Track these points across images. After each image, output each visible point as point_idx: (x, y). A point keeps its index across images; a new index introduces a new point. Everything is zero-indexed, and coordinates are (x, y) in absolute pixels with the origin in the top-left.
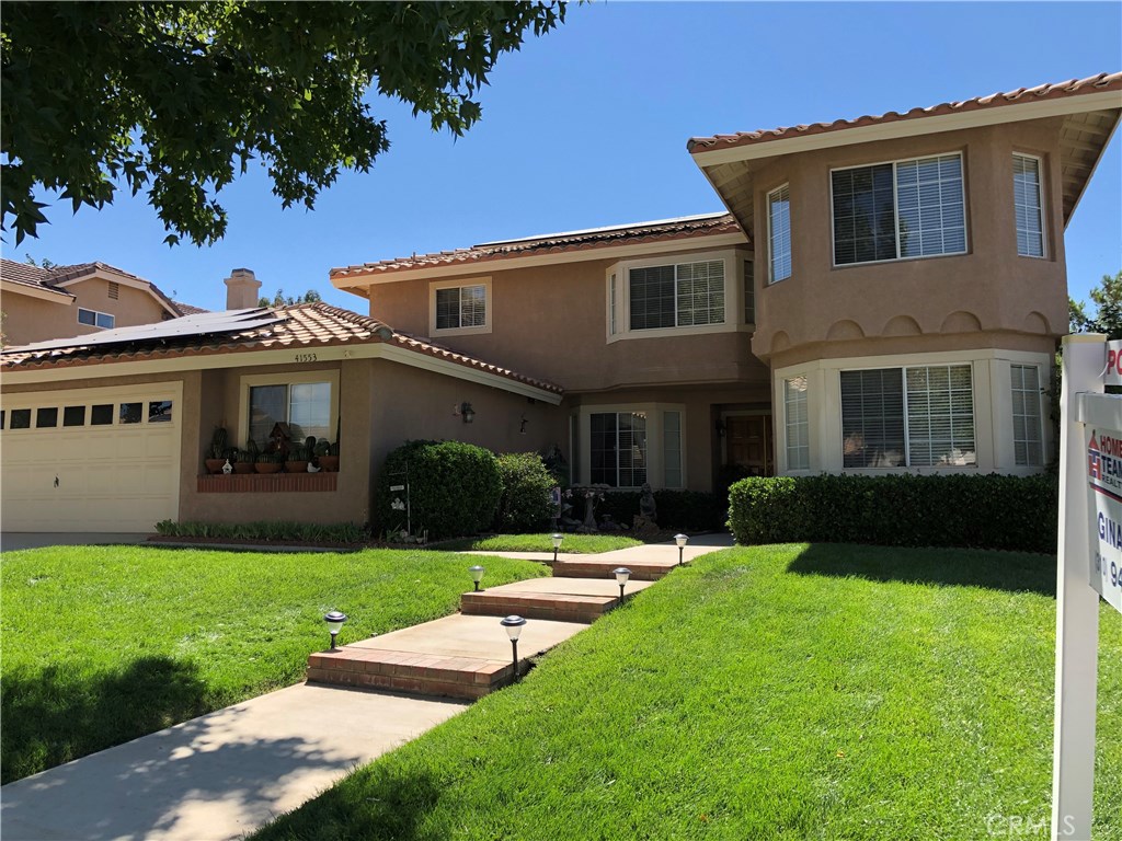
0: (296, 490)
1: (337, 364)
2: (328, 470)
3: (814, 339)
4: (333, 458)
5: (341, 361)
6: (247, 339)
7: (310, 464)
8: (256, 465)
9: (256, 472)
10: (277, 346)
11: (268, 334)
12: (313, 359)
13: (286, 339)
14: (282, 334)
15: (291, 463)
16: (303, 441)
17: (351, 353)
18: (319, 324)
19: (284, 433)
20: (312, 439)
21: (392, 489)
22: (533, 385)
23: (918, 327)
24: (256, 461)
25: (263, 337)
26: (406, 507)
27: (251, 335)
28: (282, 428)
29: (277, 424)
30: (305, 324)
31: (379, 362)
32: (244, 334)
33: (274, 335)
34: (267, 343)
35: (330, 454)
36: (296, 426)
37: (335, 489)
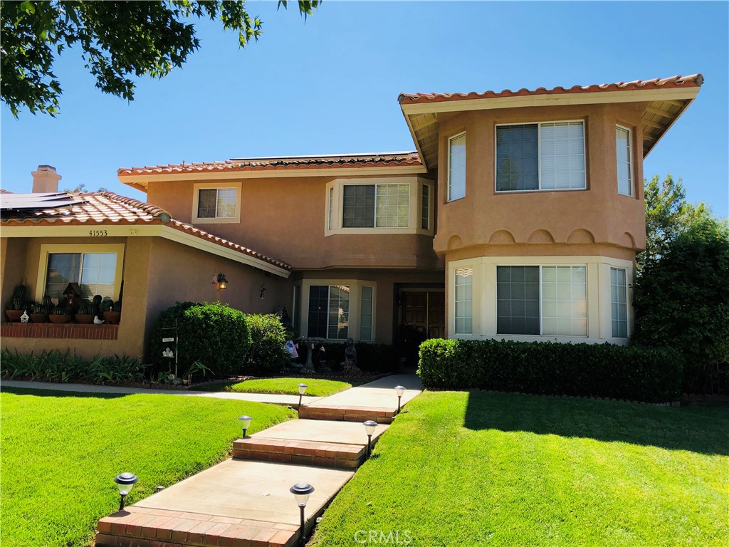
0: (83, 338)
1: (123, 240)
2: (111, 323)
3: (480, 242)
4: (115, 313)
5: (126, 237)
6: (49, 216)
7: (96, 318)
8: (51, 316)
9: (50, 322)
10: (75, 222)
11: (67, 213)
12: (104, 235)
13: (82, 218)
14: (79, 213)
15: (81, 315)
16: (91, 299)
17: (136, 231)
18: (109, 208)
19: (76, 292)
20: (98, 298)
21: (164, 340)
22: (272, 263)
23: (552, 238)
24: (50, 312)
25: (63, 215)
26: (174, 355)
27: (52, 212)
28: (74, 287)
29: (70, 283)
30: (98, 207)
31: (158, 240)
32: (47, 212)
33: (72, 214)
34: (66, 220)
35: (113, 310)
36: (86, 287)
37: (116, 339)
